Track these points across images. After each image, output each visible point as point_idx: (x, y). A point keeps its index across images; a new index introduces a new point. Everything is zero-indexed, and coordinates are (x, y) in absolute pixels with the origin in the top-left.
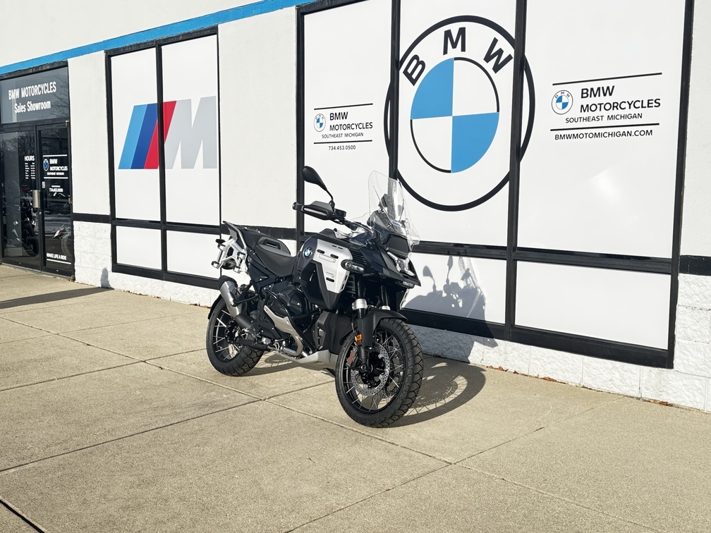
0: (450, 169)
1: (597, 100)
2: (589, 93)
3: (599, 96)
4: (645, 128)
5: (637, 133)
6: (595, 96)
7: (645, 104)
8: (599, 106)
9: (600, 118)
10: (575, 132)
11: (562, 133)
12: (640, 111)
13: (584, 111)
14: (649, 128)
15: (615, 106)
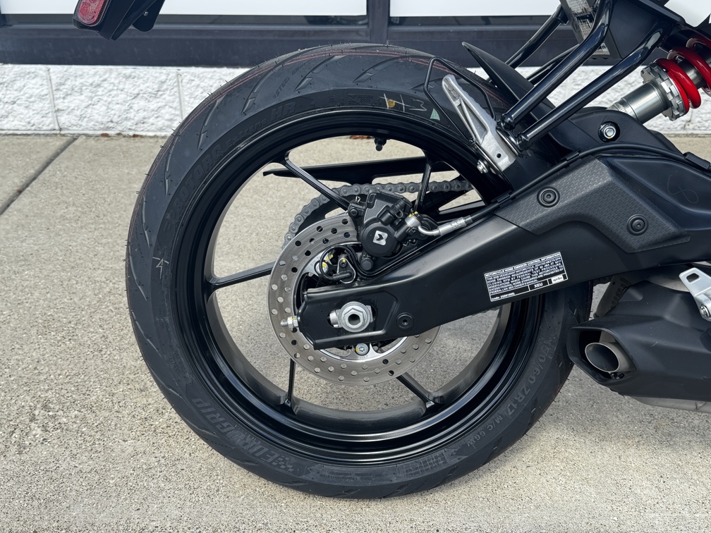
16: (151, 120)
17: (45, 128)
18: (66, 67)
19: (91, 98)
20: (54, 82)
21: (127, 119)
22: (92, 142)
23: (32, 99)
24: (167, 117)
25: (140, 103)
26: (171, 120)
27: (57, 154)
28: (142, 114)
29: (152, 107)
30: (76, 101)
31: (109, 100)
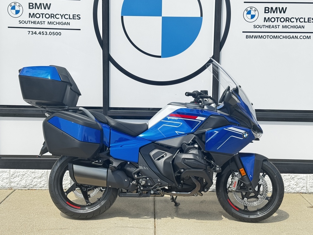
0: (160, 55)
1: (275, 15)
2: (270, 10)
3: (277, 13)
4: (306, 35)
5: (301, 37)
6: (274, 12)
7: (306, 20)
8: (276, 19)
9: (277, 26)
10: (260, 34)
11: (251, 34)
12: (303, 24)
13: (267, 21)
14: (309, 35)
15: (287, 20)
16: (38, 185)
17: (6, 187)
18: (15, 170)
19: (21, 178)
20: (11, 174)
21: (31, 184)
22: (20, 191)
23: (4, 179)
24: (43, 184)
25: (36, 180)
26: (44, 185)
27: (10, 194)
28: (35, 183)
29: (39, 181)
30: (17, 179)
31: (27, 179)
